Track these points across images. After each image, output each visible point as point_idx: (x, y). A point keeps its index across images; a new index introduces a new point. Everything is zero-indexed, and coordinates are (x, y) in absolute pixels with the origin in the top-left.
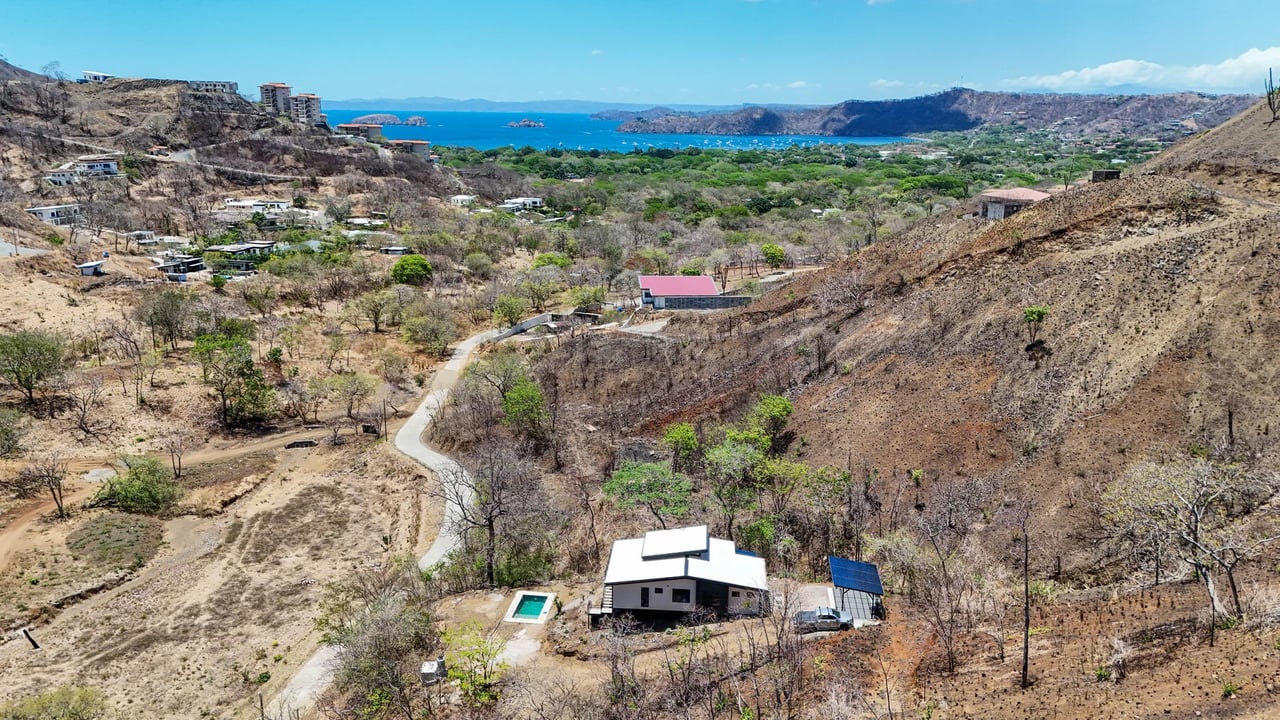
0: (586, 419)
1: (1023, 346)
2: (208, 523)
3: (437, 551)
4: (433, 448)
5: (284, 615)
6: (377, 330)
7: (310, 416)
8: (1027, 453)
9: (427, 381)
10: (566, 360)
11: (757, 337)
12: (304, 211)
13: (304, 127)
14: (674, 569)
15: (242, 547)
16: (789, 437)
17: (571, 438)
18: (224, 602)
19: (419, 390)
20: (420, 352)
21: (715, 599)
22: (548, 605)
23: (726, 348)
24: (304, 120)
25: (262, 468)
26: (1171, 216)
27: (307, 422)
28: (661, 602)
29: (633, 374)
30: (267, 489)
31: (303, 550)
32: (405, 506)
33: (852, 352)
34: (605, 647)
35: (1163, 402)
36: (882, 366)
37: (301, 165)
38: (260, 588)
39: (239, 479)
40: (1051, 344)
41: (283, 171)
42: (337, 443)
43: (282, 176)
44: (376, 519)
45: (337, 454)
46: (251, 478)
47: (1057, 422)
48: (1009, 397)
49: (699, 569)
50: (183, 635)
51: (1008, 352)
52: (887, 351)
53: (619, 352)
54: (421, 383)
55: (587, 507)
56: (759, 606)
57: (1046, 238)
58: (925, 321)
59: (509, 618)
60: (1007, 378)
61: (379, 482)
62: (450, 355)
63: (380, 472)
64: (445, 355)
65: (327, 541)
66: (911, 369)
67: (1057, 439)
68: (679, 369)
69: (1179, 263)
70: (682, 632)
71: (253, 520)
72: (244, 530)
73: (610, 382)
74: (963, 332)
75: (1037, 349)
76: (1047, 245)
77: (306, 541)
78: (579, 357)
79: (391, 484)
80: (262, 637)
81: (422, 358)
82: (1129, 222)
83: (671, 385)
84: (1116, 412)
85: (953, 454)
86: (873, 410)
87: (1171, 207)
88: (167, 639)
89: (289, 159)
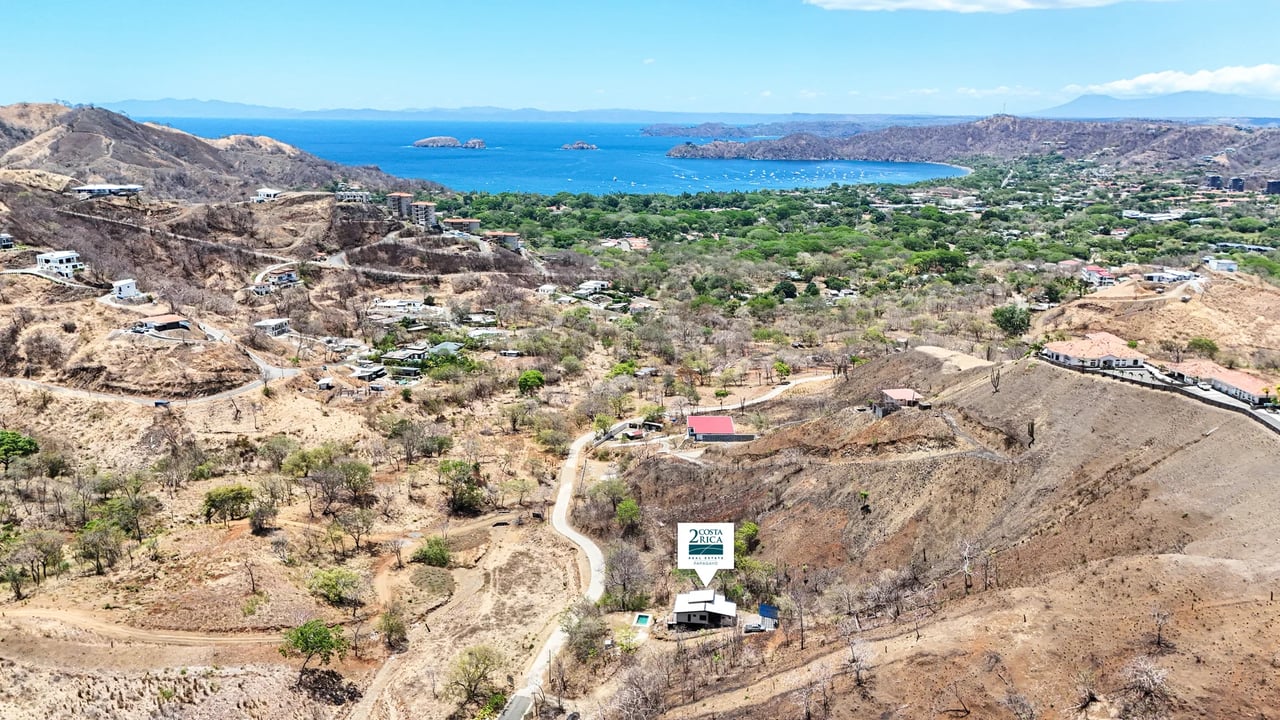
0: (659, 518)
1: (860, 507)
2: (471, 572)
3: (595, 592)
4: (575, 530)
5: (527, 620)
6: (515, 430)
7: (499, 503)
8: (852, 560)
9: (557, 477)
10: (645, 476)
11: (751, 473)
12: (433, 308)
13: (423, 229)
14: (700, 607)
15: (495, 586)
16: (757, 542)
17: (651, 530)
18: (498, 612)
19: (552, 482)
20: (547, 451)
21: (715, 620)
22: (650, 619)
23: (735, 478)
24: (424, 223)
25: (486, 540)
26: (936, 444)
27: (498, 508)
28: (695, 620)
29: (683, 490)
30: (494, 553)
31: (524, 588)
32: (569, 565)
33: (793, 496)
34: (674, 637)
35: (906, 541)
36: (802, 508)
37: (425, 266)
38: (512, 607)
39: (477, 546)
40: (871, 508)
41: (412, 271)
42: (520, 524)
43: (412, 276)
44: (554, 572)
45: (522, 531)
46: (483, 546)
47: (866, 546)
48: (850, 532)
49: (710, 608)
50: (488, 628)
51: (854, 509)
52: (806, 500)
53: (676, 474)
54: (554, 478)
55: (663, 574)
56: (733, 622)
57: (887, 443)
58: (825, 485)
59: (634, 624)
60: (851, 522)
61: (550, 550)
62: (567, 455)
63: (549, 544)
64: (564, 455)
65: (534, 584)
66: (814, 513)
67: (864, 554)
68: (709, 488)
69: (929, 473)
70: (703, 631)
71: (494, 571)
72: (492, 577)
73: (671, 494)
74: (838, 496)
75: (866, 509)
76: (888, 447)
77: (524, 584)
78: (652, 475)
79: (558, 551)
80: (522, 630)
81: (550, 457)
82: (920, 443)
83: (704, 498)
84: (888, 544)
85: (823, 557)
86: (795, 532)
87: (936, 439)
88: (482, 629)
89: (415, 260)
